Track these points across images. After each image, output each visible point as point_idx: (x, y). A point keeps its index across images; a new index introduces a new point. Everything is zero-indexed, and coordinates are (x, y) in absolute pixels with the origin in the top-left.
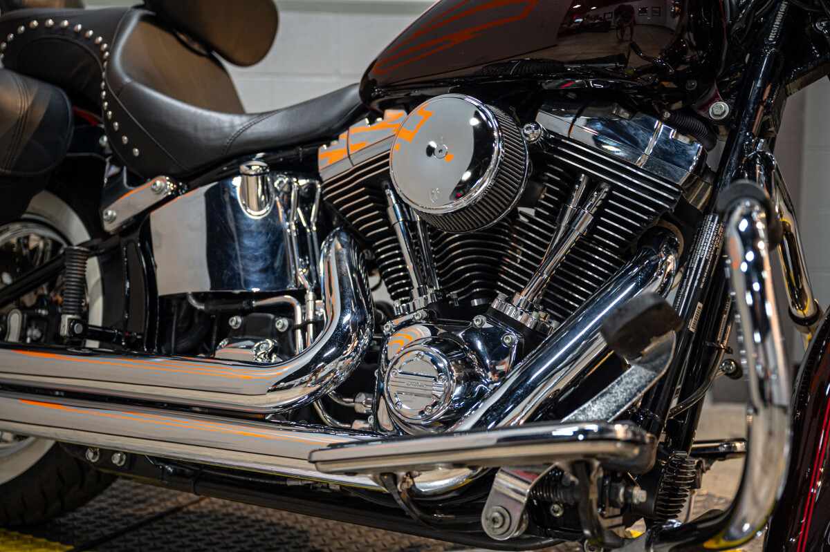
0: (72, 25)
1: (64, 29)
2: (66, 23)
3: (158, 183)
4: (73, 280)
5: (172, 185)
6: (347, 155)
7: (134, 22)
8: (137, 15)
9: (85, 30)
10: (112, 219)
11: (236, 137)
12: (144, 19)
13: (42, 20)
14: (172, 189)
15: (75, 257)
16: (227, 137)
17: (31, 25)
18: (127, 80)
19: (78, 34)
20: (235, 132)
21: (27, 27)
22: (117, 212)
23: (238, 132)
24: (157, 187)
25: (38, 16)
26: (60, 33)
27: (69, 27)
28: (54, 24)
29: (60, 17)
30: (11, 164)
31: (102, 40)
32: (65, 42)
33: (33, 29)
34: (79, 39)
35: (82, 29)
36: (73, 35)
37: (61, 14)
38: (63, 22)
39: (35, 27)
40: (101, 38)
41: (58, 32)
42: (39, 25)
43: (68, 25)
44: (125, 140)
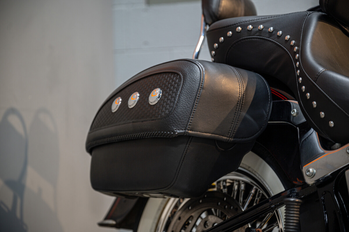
0: (266, 28)
1: (260, 31)
2: (261, 27)
4: (292, 224)
7: (314, 22)
8: (315, 16)
9: (276, 30)
10: (313, 175)
12: (321, 19)
13: (244, 26)
15: (292, 206)
17: (237, 30)
18: (321, 69)
19: (271, 33)
21: (234, 31)
22: (317, 170)
25: (242, 22)
26: (258, 34)
27: (264, 29)
28: (253, 28)
29: (258, 22)
30: (233, 134)
31: (290, 38)
32: (262, 40)
33: (238, 32)
34: (272, 37)
35: (274, 30)
36: (267, 35)
37: (258, 20)
38: (260, 26)
39: (240, 31)
40: (289, 36)
41: (256, 33)
42: (242, 29)
43: (263, 28)
44: (323, 115)
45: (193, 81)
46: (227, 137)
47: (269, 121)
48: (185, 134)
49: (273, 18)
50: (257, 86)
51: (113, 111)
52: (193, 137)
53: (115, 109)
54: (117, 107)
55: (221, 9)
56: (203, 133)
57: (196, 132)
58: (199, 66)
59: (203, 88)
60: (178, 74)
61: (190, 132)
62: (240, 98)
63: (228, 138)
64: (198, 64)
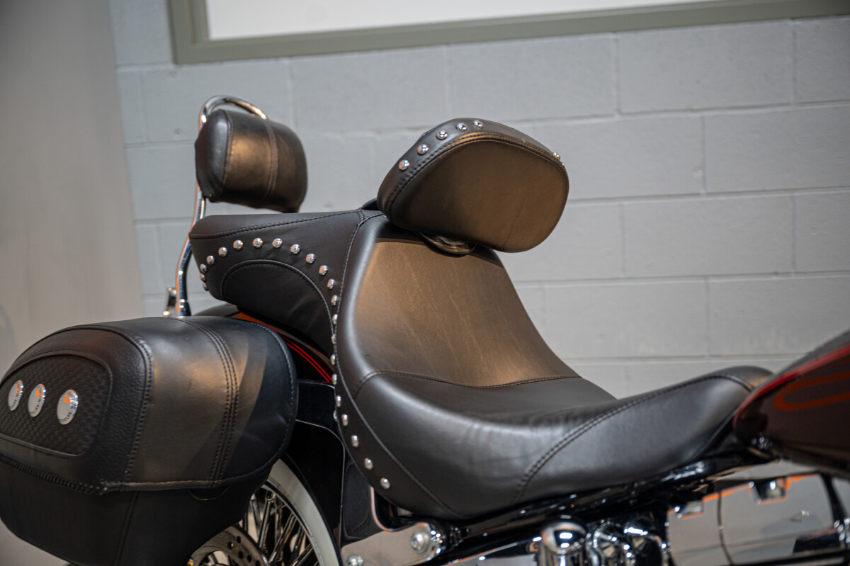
0: (287, 244)
1: (277, 250)
2: (278, 241)
3: (420, 538)
5: (438, 535)
6: (718, 542)
7: (370, 242)
9: (304, 252)
11: (532, 477)
13: (248, 239)
14: (441, 542)
16: (517, 476)
17: (235, 246)
18: (367, 371)
19: (297, 258)
20: (530, 467)
21: (230, 248)
23: (535, 466)
24: (419, 544)
25: (243, 231)
26: (271, 256)
27: (283, 247)
28: (264, 243)
29: (271, 231)
30: (221, 472)
31: (327, 271)
32: (280, 268)
33: (236, 250)
34: (298, 265)
35: (300, 251)
36: (289, 259)
37: (272, 228)
38: (276, 240)
39: (240, 247)
40: (325, 267)
41: (269, 254)
42: (244, 245)
43: (282, 244)
44: (369, 464)
45: (132, 386)
46: (209, 480)
47: (297, 418)
48: (122, 490)
49: (299, 223)
50: (266, 371)
51: (12, 409)
52: (139, 492)
53: (13, 405)
54: (15, 403)
55: (228, 169)
56: (158, 483)
57: (144, 484)
58: (144, 351)
59: (150, 400)
60: (104, 369)
61: (132, 484)
62: (228, 406)
63: (211, 482)
64: (143, 347)
